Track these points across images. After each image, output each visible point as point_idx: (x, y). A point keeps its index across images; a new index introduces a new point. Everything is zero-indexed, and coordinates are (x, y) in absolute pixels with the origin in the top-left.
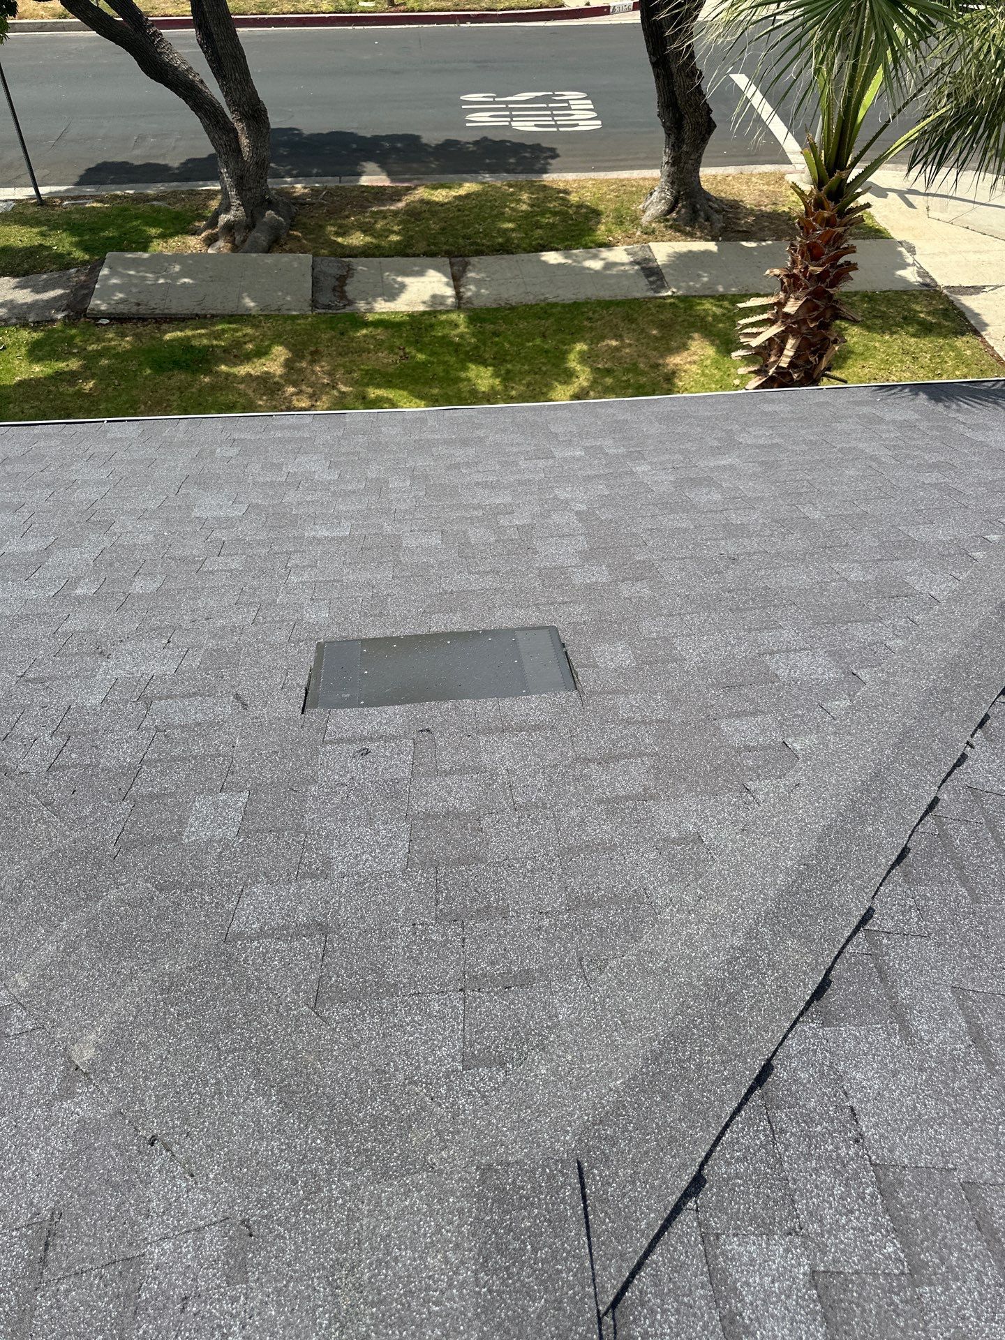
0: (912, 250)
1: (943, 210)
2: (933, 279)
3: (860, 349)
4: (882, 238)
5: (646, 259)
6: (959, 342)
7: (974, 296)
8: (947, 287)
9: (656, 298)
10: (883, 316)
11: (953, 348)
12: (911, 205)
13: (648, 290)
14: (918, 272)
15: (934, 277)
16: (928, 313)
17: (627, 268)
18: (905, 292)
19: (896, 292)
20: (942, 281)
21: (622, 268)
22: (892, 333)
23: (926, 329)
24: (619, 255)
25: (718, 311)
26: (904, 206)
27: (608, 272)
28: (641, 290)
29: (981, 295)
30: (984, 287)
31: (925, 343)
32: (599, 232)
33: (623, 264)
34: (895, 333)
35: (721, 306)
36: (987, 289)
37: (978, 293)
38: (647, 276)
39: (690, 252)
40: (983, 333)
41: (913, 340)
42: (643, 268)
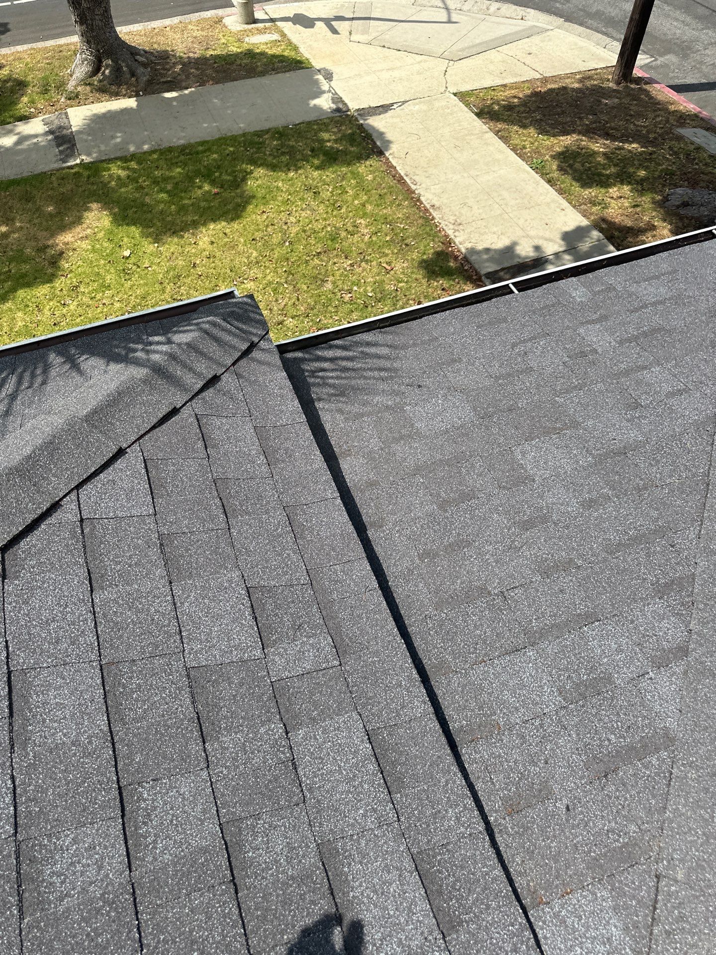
0: (329, 76)
1: (365, 32)
2: (345, 104)
3: (261, 193)
4: (303, 68)
5: (60, 127)
6: (362, 168)
7: (382, 116)
8: (358, 110)
9: (63, 168)
10: (292, 152)
11: (355, 175)
12: (335, 31)
13: (57, 161)
14: (332, 99)
15: (347, 101)
16: (336, 141)
17: (40, 139)
18: (315, 122)
19: (309, 123)
20: (353, 105)
21: (35, 140)
22: (297, 170)
23: (331, 158)
24: (35, 127)
25: (122, 173)
26: (329, 33)
27: (20, 147)
28: (50, 163)
29: (390, 113)
30: (392, 104)
31: (329, 174)
32: (21, 105)
33: (36, 136)
34: (300, 168)
35: (128, 169)
36: (395, 106)
37: (386, 111)
38: (58, 146)
39: (109, 111)
40: (387, 154)
41: (316, 174)
42: (56, 138)
